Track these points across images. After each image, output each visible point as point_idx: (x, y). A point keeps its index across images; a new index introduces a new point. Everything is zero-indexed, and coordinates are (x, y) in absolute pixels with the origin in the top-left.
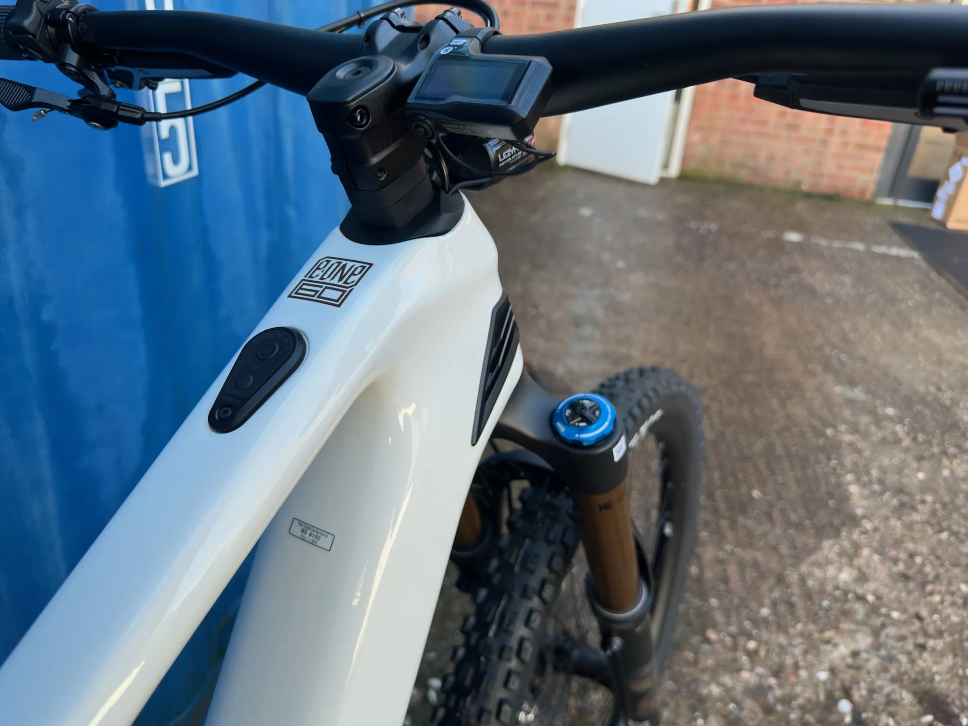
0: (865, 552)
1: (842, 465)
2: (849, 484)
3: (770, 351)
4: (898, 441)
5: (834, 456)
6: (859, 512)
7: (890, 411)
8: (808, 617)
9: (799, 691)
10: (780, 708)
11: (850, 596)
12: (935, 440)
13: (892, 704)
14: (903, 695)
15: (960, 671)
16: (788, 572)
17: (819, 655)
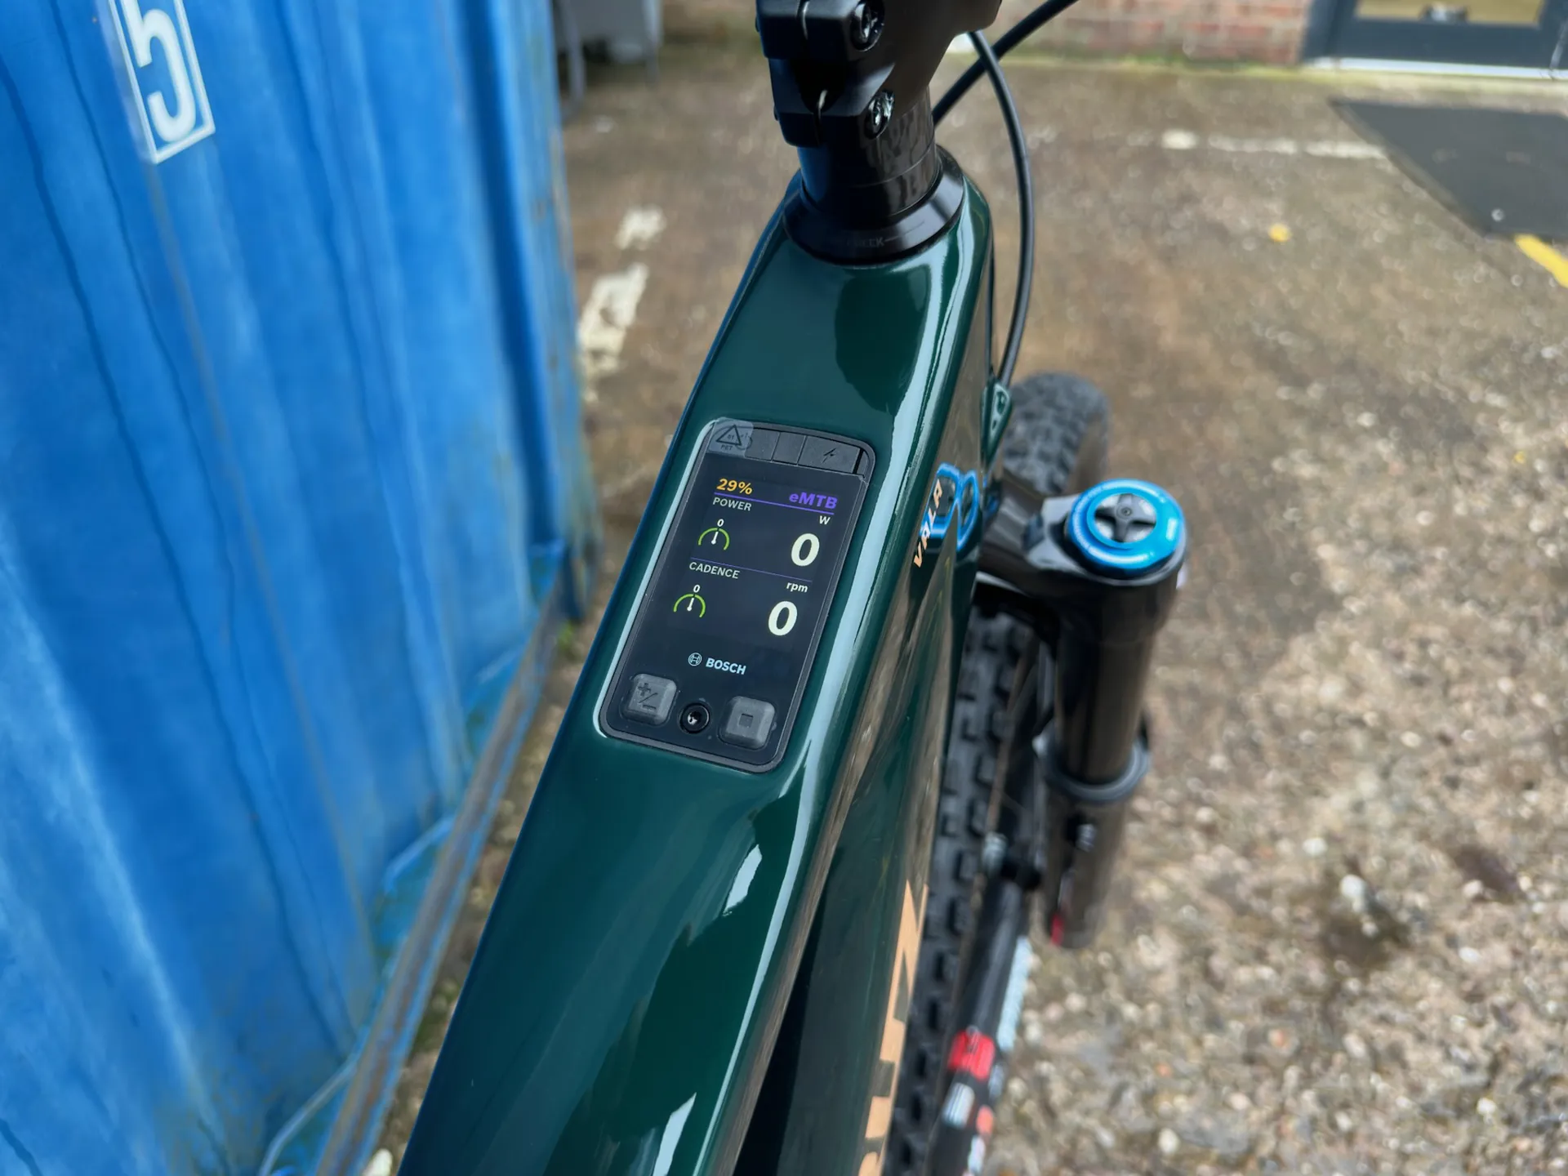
0: (1355, 648)
1: (1305, 519)
2: (1317, 544)
3: (1169, 340)
4: (1383, 467)
5: (1289, 503)
6: (1338, 587)
7: (1366, 420)
8: (1282, 760)
9: (1281, 872)
10: (1257, 904)
11: (1338, 721)
12: (1440, 459)
13: (1418, 873)
14: (1433, 857)
15: (1510, 812)
16: (1243, 694)
17: (1306, 815)
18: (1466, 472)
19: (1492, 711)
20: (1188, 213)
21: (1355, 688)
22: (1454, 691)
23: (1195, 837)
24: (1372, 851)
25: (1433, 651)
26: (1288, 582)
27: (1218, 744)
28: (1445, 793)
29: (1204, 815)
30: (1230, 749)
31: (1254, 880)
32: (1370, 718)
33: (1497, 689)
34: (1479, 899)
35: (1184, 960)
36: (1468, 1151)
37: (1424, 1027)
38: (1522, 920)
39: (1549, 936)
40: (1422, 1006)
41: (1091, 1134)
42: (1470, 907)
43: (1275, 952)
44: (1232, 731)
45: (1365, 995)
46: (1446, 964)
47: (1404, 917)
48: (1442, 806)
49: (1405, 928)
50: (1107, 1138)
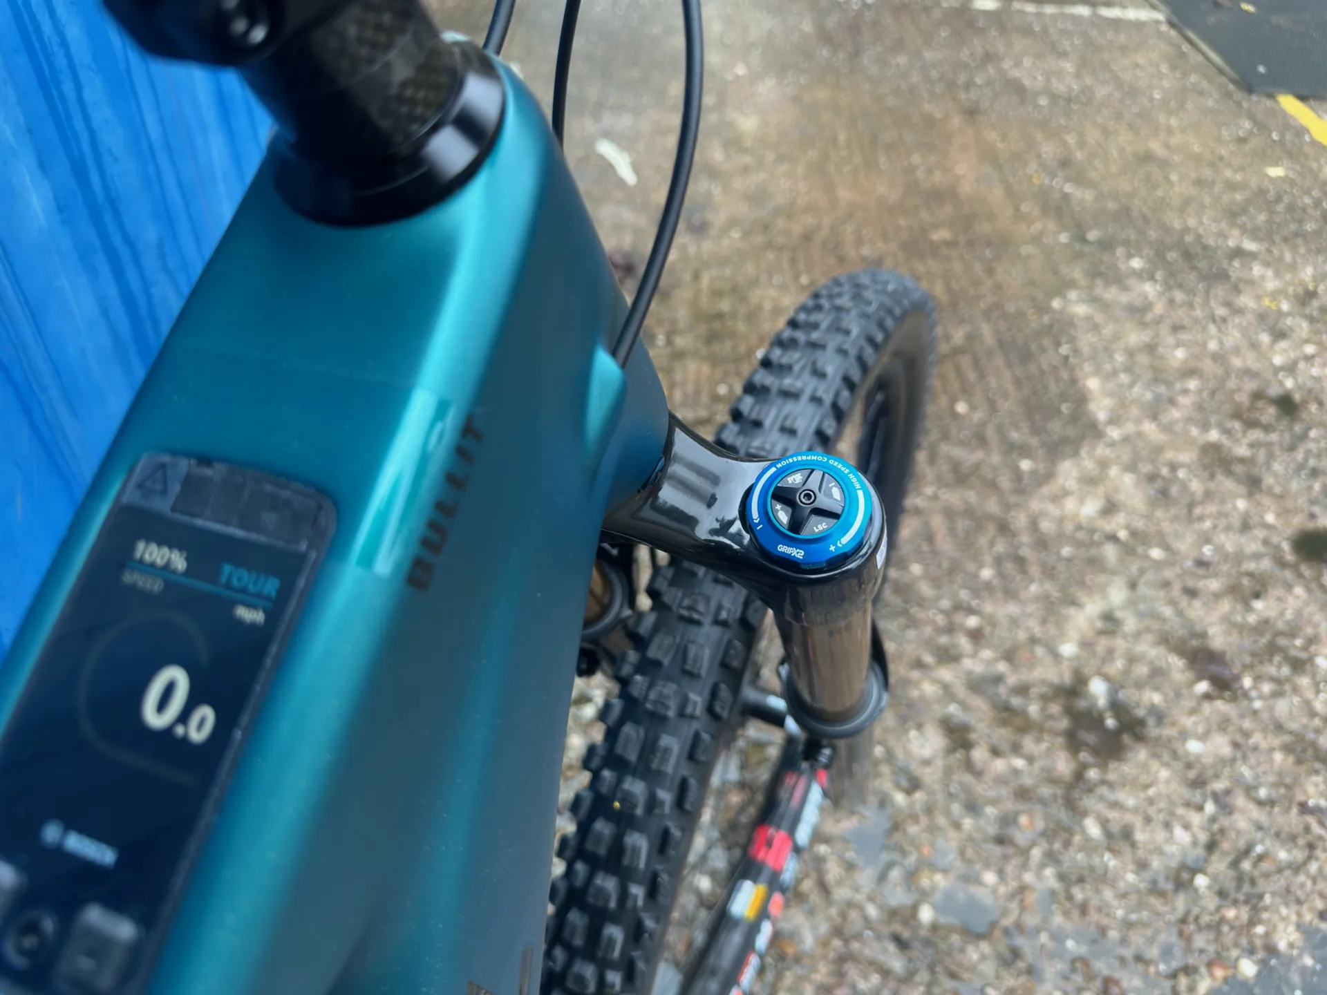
0: (1113, 472)
1: (1076, 351)
2: (1086, 377)
3: (966, 188)
4: (1148, 306)
5: (1064, 340)
6: (1102, 416)
7: (1136, 263)
8: (1044, 573)
9: (1037, 674)
10: (1016, 701)
11: (1096, 537)
12: (1198, 300)
13: (1157, 674)
14: (1170, 660)
15: (1239, 618)
16: (1013, 513)
17: (1061, 622)
18: (1221, 311)
19: (1228, 528)
20: (991, 71)
21: (1110, 508)
22: (1198, 511)
23: (964, 643)
24: (1117, 654)
25: (1181, 474)
26: (1059, 411)
27: (988, 559)
28: (1184, 602)
29: (972, 622)
30: (998, 562)
31: (1012, 680)
32: (1123, 535)
33: (1235, 507)
34: (1207, 697)
35: (950, 751)
36: (1183, 921)
37: (1152, 811)
38: (1242, 716)
39: (1264, 731)
40: (1151, 792)
41: (861, 908)
42: (1199, 704)
43: (1029, 743)
44: (1001, 547)
45: (1103, 782)
46: (1175, 755)
47: (1140, 713)
48: (1180, 613)
49: (1141, 722)
50: (872, 911)
